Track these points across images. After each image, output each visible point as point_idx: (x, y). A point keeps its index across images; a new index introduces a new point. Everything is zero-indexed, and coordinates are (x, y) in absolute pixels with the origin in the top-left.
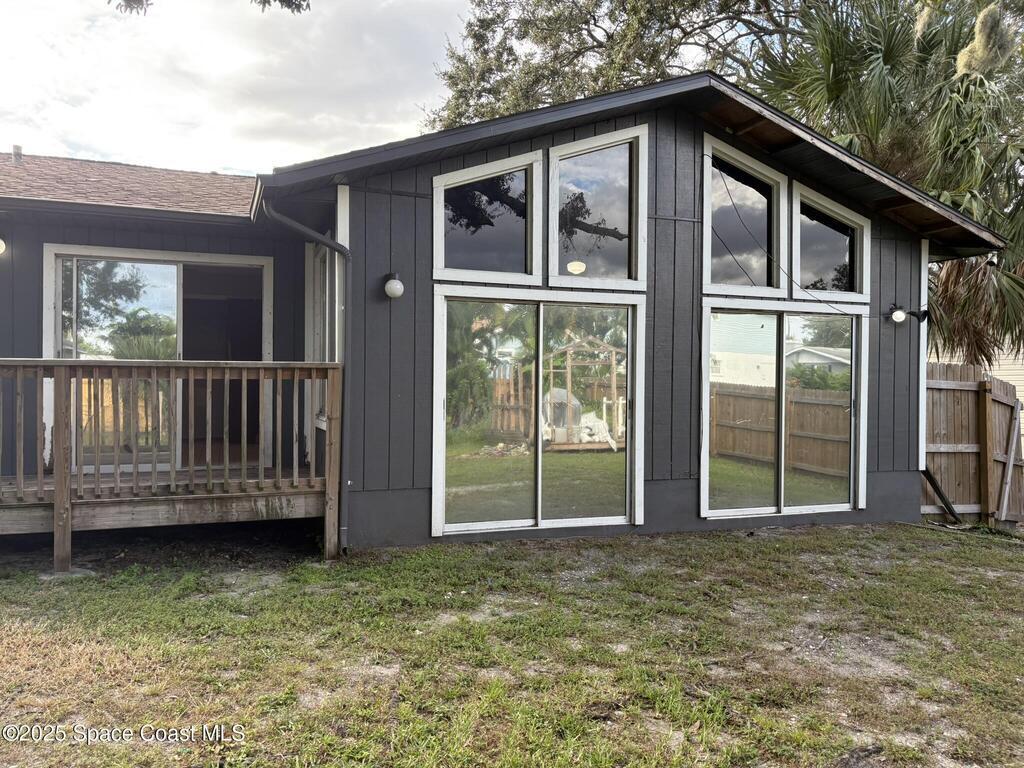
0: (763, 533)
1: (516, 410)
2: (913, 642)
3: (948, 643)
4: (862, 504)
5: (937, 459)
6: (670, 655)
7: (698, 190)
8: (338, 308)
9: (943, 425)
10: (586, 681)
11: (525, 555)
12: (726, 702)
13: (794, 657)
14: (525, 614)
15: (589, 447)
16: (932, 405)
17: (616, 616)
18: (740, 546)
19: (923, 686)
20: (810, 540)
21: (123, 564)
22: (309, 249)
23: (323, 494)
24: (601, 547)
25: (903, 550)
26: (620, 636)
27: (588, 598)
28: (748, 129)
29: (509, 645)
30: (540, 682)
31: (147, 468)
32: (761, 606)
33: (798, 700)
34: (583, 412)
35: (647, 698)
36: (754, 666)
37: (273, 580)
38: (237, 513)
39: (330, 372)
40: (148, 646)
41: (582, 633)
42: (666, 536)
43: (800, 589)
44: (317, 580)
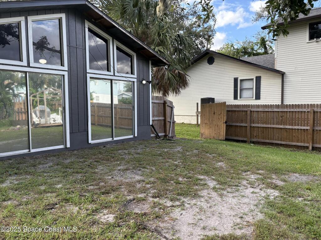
0: (108, 146)
2: (146, 170)
3: (154, 169)
4: (136, 135)
5: (155, 122)
6: (76, 185)
7: (84, 38)
9: (156, 112)
10: (46, 198)
11: (25, 162)
12: (92, 195)
13: (114, 179)
14: (24, 181)
16: (153, 107)
17: (59, 176)
18: (101, 150)
19: (147, 181)
20: (122, 147)
24: (54, 156)
25: (146, 146)
26: (59, 182)
27: (49, 172)
28: (99, 21)
29: (16, 192)
30: (28, 202)
32: (106, 167)
33: (114, 191)
34: (51, 114)
35: (67, 199)
36: (102, 184)
41: (46, 184)
42: (77, 150)
43: (117, 161)
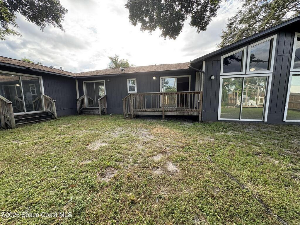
1: (233, 99)
6: (274, 147)
7: (291, 47)
8: (202, 82)
10: (253, 148)
11: (237, 125)
12: (291, 158)
14: (238, 135)
15: (251, 106)
17: (260, 138)
21: (170, 120)
22: (197, 73)
23: (199, 112)
24: (255, 125)
26: (260, 142)
27: (252, 134)
29: (235, 139)
30: (242, 146)
31: (174, 107)
35: (268, 153)
37: (191, 124)
38: (186, 114)
39: (201, 93)
40: (176, 131)
41: (251, 140)
42: (273, 124)
44: (198, 125)
